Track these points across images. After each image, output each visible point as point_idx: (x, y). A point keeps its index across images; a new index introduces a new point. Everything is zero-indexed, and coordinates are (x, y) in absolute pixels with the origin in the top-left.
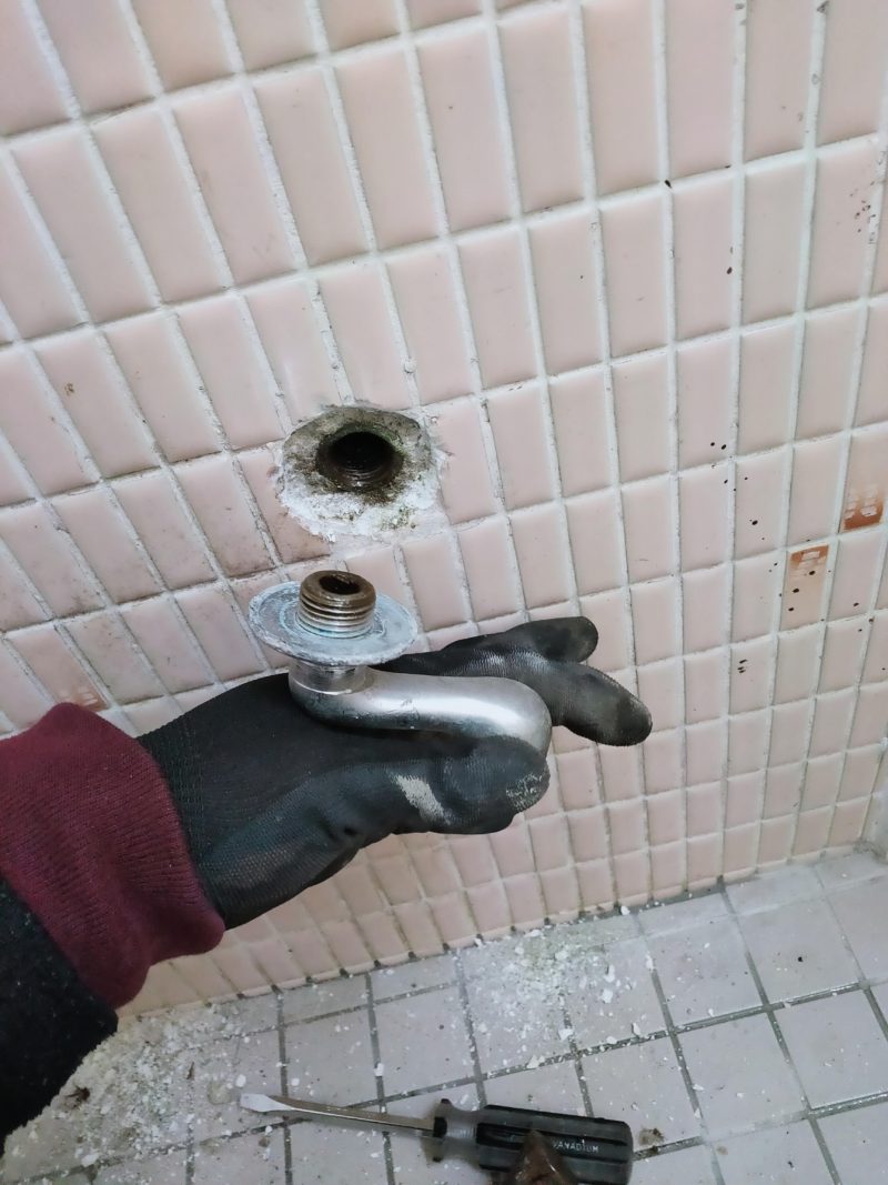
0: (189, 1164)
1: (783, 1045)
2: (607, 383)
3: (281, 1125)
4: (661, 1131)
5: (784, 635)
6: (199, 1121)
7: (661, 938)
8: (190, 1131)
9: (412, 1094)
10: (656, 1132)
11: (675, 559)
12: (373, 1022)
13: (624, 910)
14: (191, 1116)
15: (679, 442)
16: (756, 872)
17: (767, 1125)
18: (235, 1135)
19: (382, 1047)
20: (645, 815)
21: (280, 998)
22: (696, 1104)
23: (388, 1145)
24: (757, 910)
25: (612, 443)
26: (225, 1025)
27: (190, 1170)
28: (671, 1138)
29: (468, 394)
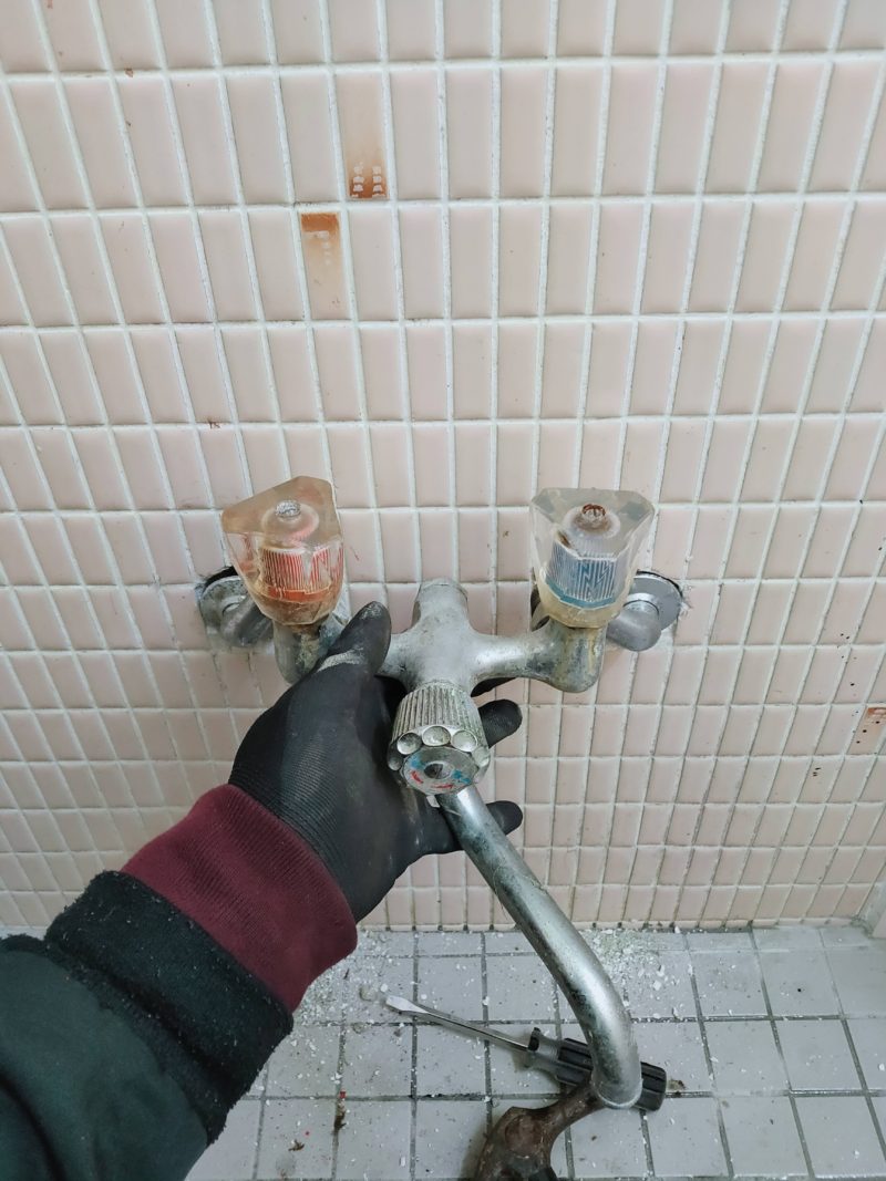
0: (342, 1037)
1: (778, 1044)
2: (794, 589)
3: (411, 1024)
4: (684, 1082)
5: (848, 757)
6: (351, 1010)
7: (701, 955)
8: (344, 1015)
9: (509, 1023)
10: (680, 1083)
11: (798, 695)
12: (484, 967)
13: (677, 929)
14: (344, 1005)
15: (823, 629)
16: (777, 924)
17: (759, 1093)
18: (376, 1024)
19: (489, 986)
20: (717, 861)
21: (416, 936)
22: (711, 1071)
23: (488, 1052)
24: (774, 951)
25: (785, 621)
26: (375, 947)
27: (343, 1040)
28: (690, 1088)
29: (713, 579)
